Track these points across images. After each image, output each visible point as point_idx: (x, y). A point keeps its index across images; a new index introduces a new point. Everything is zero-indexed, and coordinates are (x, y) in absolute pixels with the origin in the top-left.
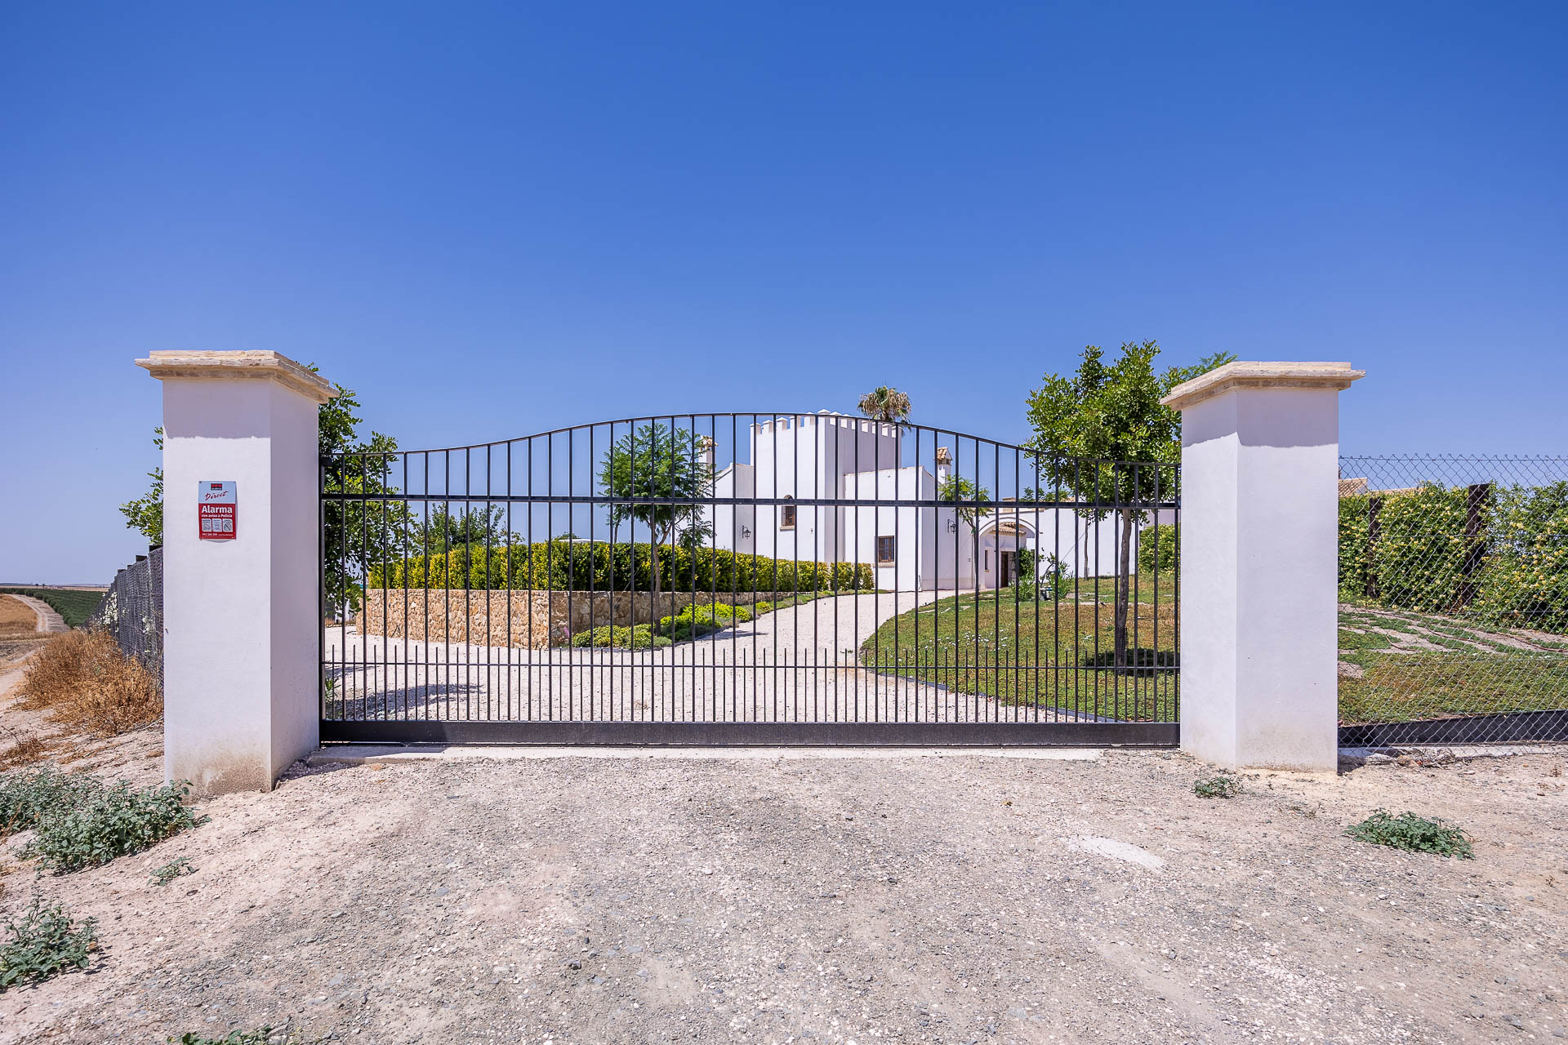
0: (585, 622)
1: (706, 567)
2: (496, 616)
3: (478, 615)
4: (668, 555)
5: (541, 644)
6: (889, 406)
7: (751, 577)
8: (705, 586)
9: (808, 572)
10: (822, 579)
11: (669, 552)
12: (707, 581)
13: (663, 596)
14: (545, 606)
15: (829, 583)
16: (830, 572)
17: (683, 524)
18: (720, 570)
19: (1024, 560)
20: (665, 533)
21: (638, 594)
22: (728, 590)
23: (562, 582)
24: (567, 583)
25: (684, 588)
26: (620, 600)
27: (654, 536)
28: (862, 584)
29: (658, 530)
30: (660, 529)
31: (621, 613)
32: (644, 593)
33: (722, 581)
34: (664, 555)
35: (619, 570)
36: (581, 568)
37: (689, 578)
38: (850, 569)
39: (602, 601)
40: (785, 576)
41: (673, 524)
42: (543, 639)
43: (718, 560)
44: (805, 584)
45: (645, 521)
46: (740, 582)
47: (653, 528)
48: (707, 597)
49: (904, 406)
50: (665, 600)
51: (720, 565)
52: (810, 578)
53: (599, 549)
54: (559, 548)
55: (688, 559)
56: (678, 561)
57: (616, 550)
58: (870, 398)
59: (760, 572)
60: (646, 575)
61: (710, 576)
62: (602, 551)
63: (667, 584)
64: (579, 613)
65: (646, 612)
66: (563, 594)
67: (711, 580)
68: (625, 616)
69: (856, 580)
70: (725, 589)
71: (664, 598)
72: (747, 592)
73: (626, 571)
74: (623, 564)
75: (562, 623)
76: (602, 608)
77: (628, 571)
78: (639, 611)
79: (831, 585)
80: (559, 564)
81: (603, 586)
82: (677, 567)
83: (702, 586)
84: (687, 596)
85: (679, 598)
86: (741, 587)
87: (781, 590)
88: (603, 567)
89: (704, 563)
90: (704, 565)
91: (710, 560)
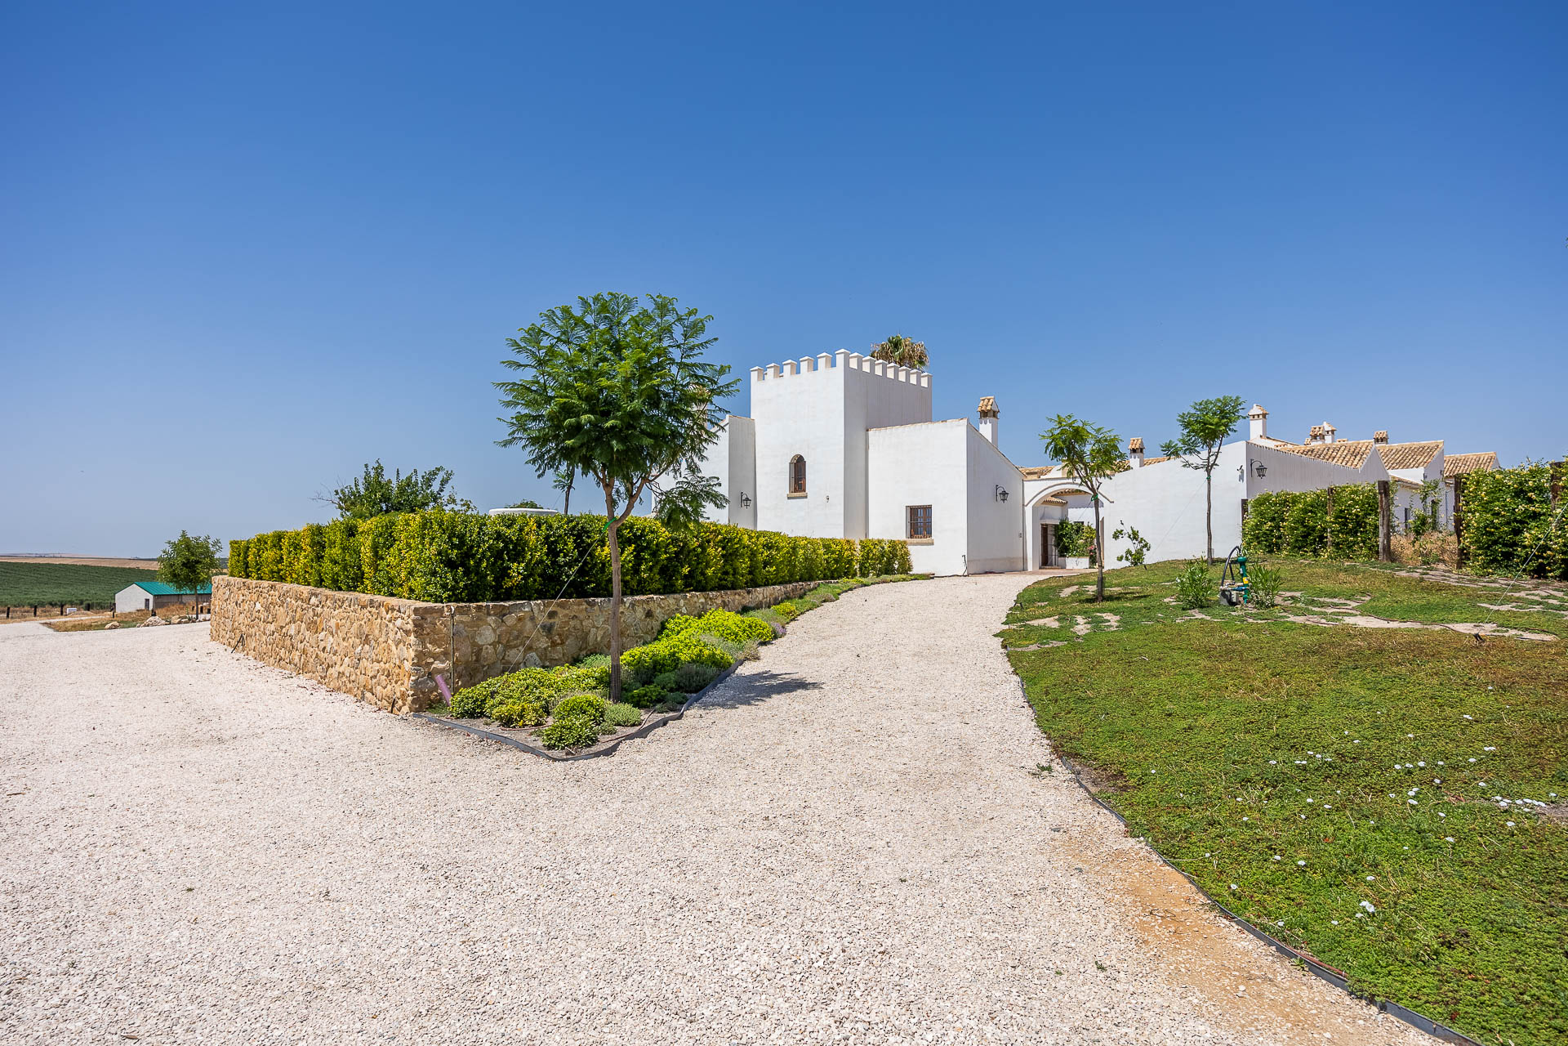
0: (486, 659)
1: (702, 553)
2: (344, 639)
3: (323, 633)
4: (642, 535)
5: (400, 702)
6: (904, 358)
7: (766, 564)
8: (700, 581)
9: (833, 552)
10: (850, 562)
11: (643, 530)
12: (703, 574)
13: (633, 605)
14: (407, 632)
15: (857, 566)
16: (858, 554)
17: (667, 482)
18: (723, 556)
19: (1067, 534)
20: (632, 497)
21: (588, 603)
22: (734, 587)
23: (444, 587)
24: (453, 589)
25: (668, 589)
26: (552, 615)
27: (612, 504)
28: (896, 566)
29: (618, 491)
30: (622, 489)
31: (556, 638)
32: (599, 600)
33: (726, 573)
34: (634, 535)
35: (554, 563)
36: (481, 560)
37: (676, 571)
38: (883, 548)
39: (520, 619)
40: (806, 558)
41: (645, 480)
42: (403, 694)
43: (720, 541)
44: (829, 570)
45: (591, 474)
46: (750, 573)
47: (608, 486)
48: (703, 600)
49: (920, 357)
50: (635, 611)
51: (723, 548)
52: (836, 561)
53: (516, 527)
54: (440, 524)
55: (675, 541)
56: (657, 545)
57: (550, 527)
58: (883, 348)
59: (779, 557)
60: (602, 570)
61: (708, 566)
62: (521, 530)
63: (639, 582)
64: (474, 644)
65: (601, 633)
66: (441, 611)
67: (709, 572)
68: (563, 643)
69: (890, 562)
70: (730, 586)
71: (633, 609)
72: (759, 586)
73: (566, 564)
74: (561, 551)
75: (438, 665)
76: (520, 632)
77: (570, 565)
78: (588, 634)
79: (861, 569)
80: (440, 553)
81: (524, 592)
82: (654, 554)
83: (696, 583)
84: (671, 600)
85: (659, 605)
86: (752, 580)
87: (801, 580)
88: (524, 558)
89: (699, 546)
90: (699, 550)
91: (708, 542)
